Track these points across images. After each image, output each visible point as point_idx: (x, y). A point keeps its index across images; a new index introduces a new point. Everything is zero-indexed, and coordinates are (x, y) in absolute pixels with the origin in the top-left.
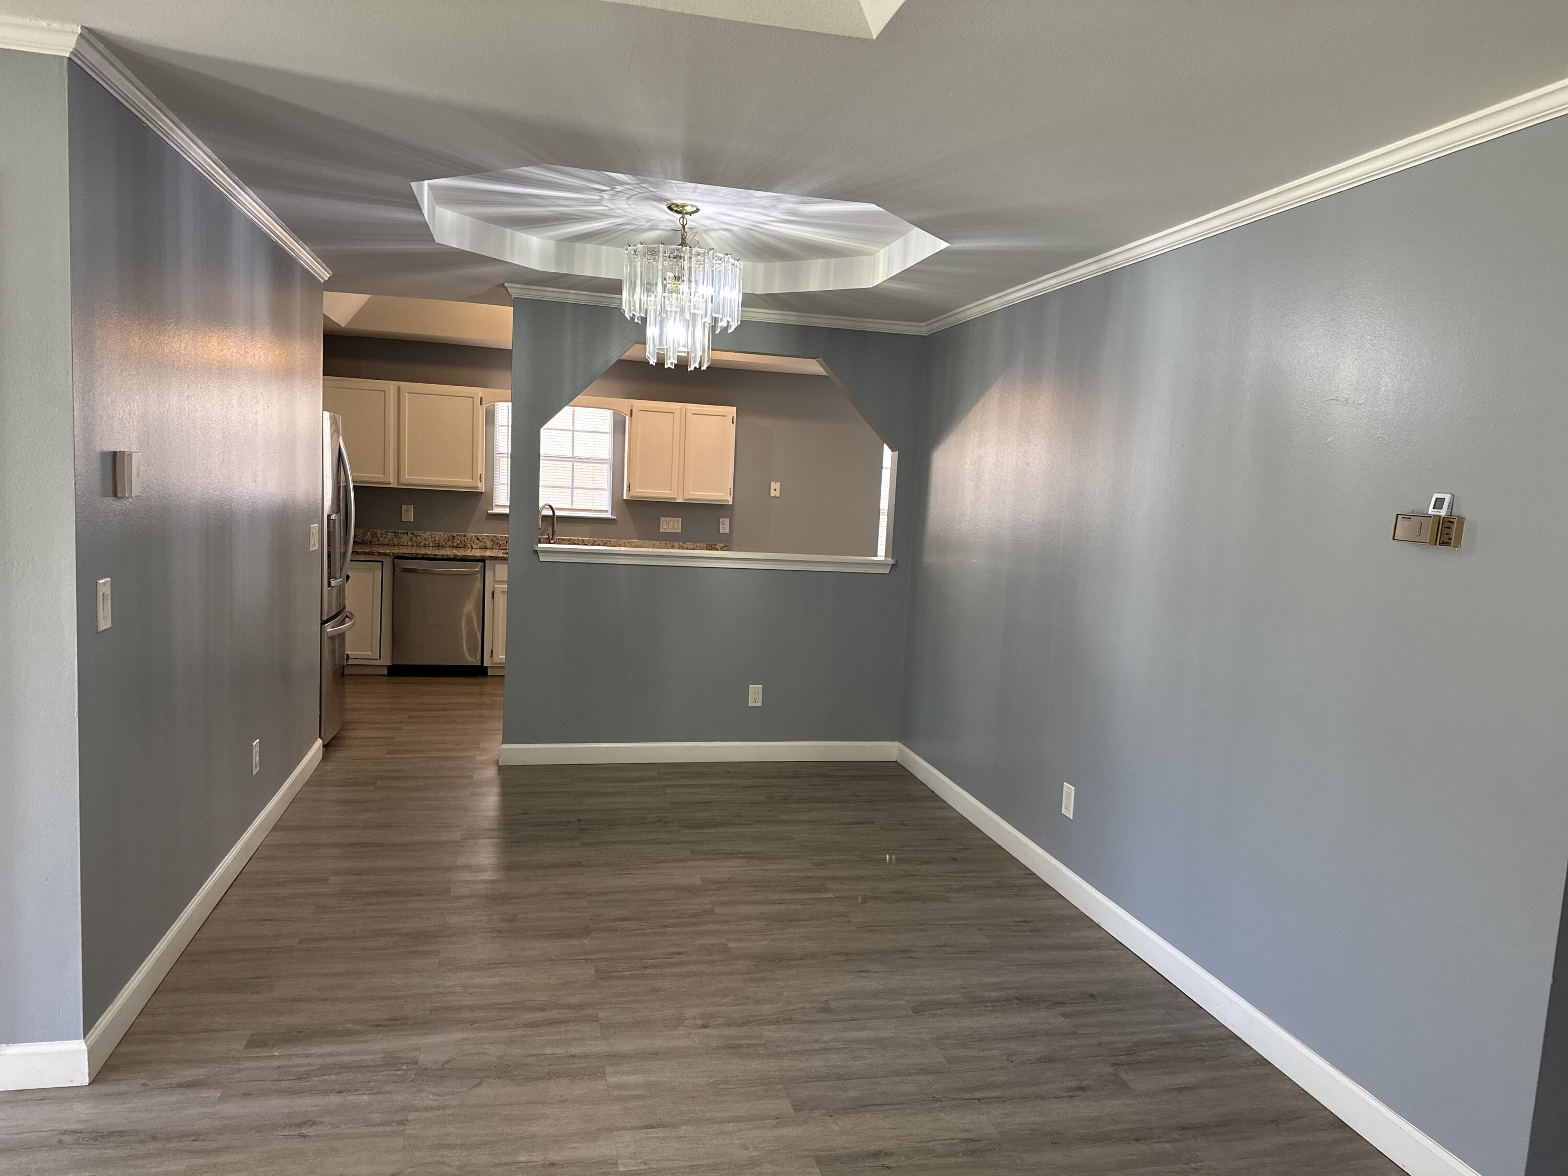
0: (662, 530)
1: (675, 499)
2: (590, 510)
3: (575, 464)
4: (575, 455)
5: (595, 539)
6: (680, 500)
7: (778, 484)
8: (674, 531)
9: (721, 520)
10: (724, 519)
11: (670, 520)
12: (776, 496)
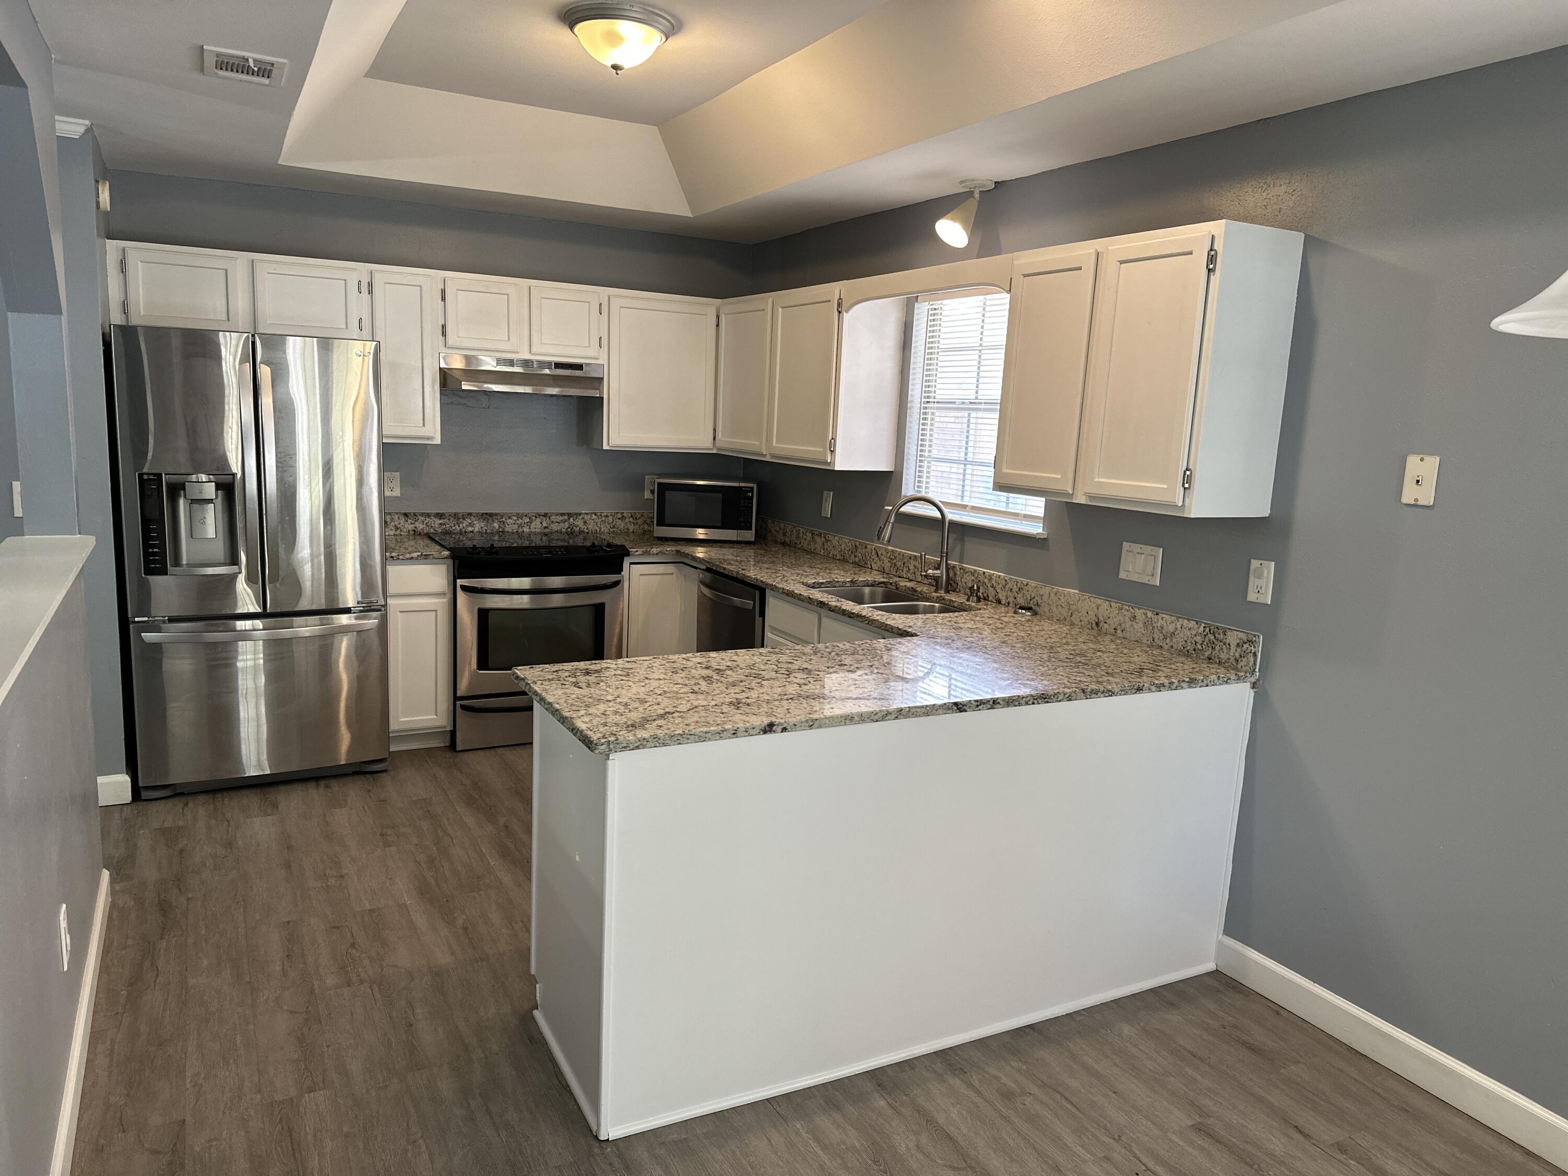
0: (1121, 574)
6: (1079, 498)
7: (1431, 461)
8: (1146, 580)
9: (1255, 563)
10: (1262, 562)
11: (1140, 551)
12: (1419, 503)
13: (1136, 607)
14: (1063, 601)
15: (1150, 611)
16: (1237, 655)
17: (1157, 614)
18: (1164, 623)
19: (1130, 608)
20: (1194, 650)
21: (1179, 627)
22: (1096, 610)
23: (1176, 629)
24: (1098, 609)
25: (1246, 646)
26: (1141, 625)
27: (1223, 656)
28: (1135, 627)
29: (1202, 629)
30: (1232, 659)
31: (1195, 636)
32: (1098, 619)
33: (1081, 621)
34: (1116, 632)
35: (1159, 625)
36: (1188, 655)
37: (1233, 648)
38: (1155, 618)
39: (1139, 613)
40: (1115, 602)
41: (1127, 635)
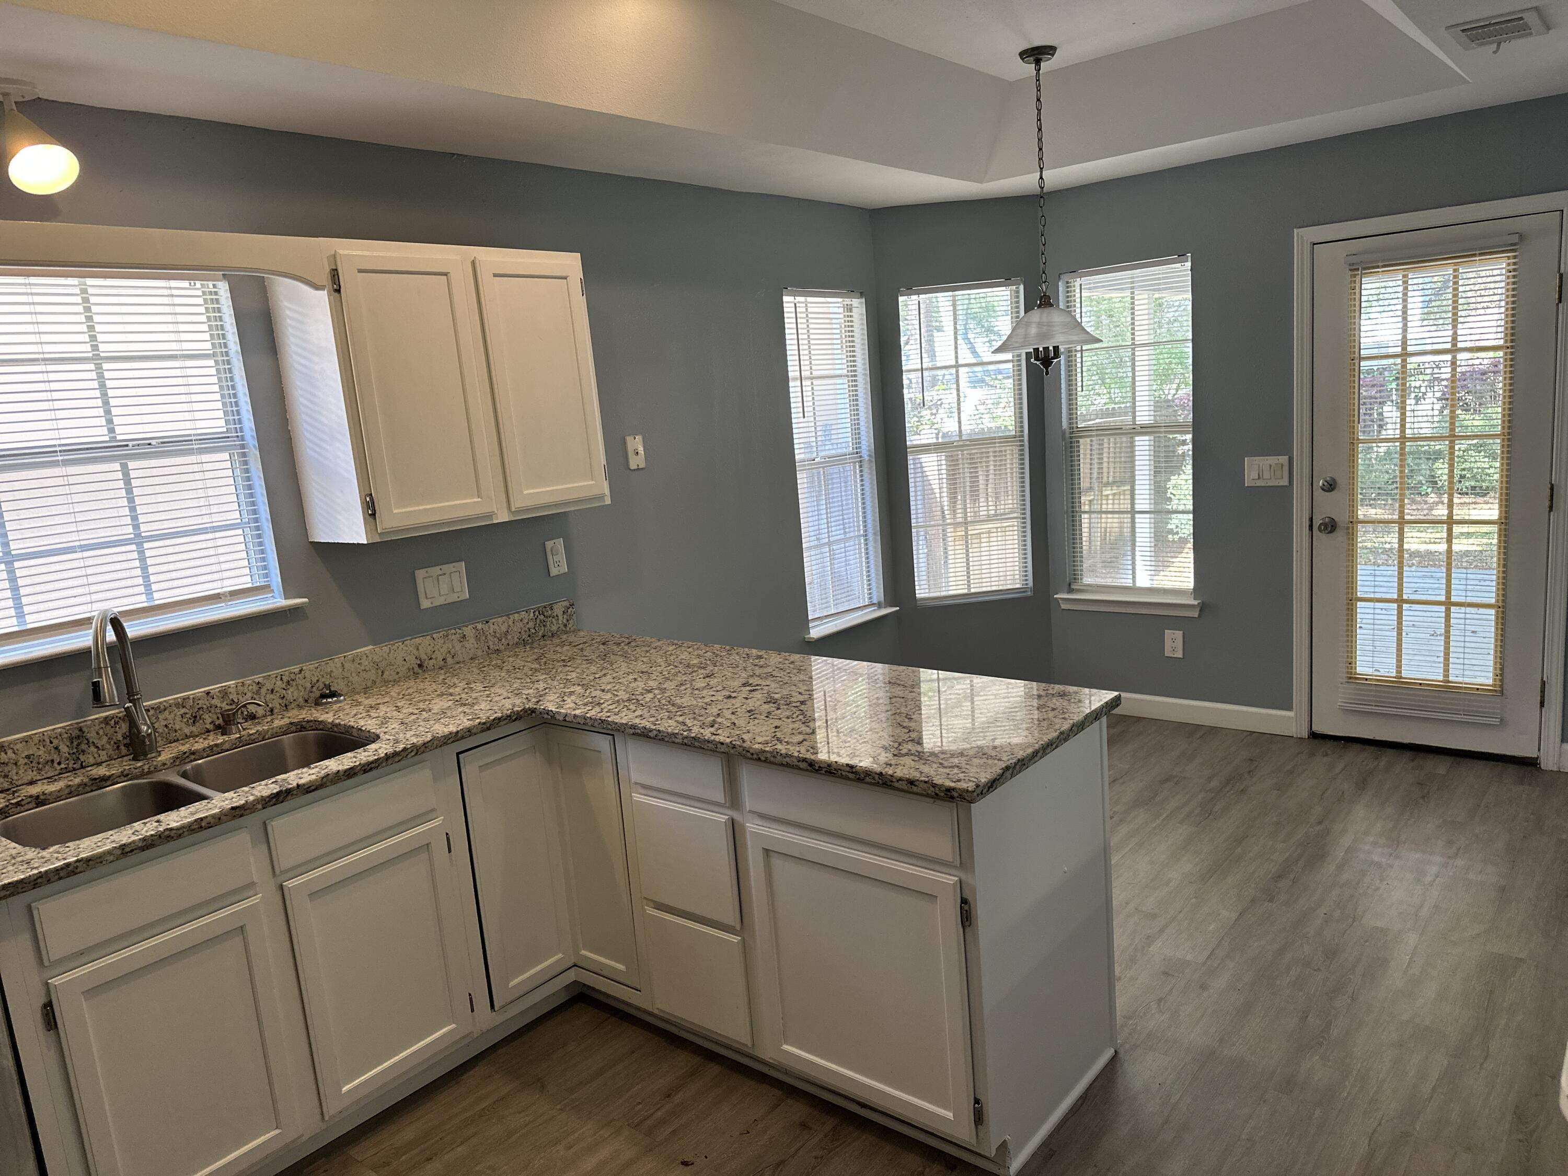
0: (425, 604)
1: (490, 516)
2: (215, 598)
3: (131, 465)
4: (122, 433)
5: (258, 678)
6: (503, 517)
7: (639, 438)
8: (454, 598)
9: (549, 544)
10: (554, 541)
11: (440, 572)
12: (640, 467)
13: (463, 626)
14: (367, 663)
15: (478, 622)
16: (565, 621)
17: (487, 622)
18: (496, 627)
19: (457, 630)
20: (529, 636)
21: (511, 623)
22: (415, 651)
23: (509, 626)
24: (418, 649)
25: (569, 611)
26: (473, 640)
27: (554, 628)
28: (467, 645)
29: (532, 615)
30: (562, 626)
31: (528, 623)
32: (421, 660)
33: (398, 673)
34: (445, 662)
35: (491, 631)
36: (525, 643)
37: (560, 618)
38: (486, 627)
39: (468, 631)
40: (437, 633)
41: (459, 658)
